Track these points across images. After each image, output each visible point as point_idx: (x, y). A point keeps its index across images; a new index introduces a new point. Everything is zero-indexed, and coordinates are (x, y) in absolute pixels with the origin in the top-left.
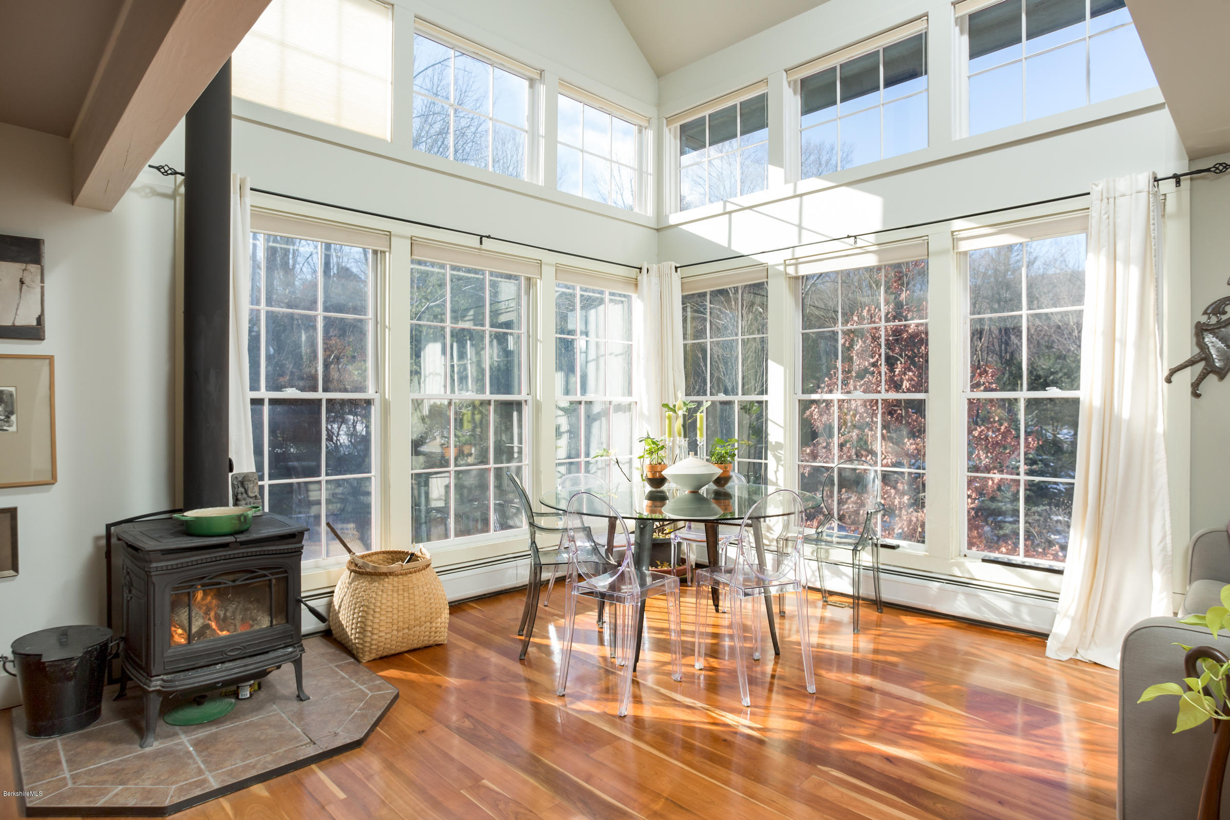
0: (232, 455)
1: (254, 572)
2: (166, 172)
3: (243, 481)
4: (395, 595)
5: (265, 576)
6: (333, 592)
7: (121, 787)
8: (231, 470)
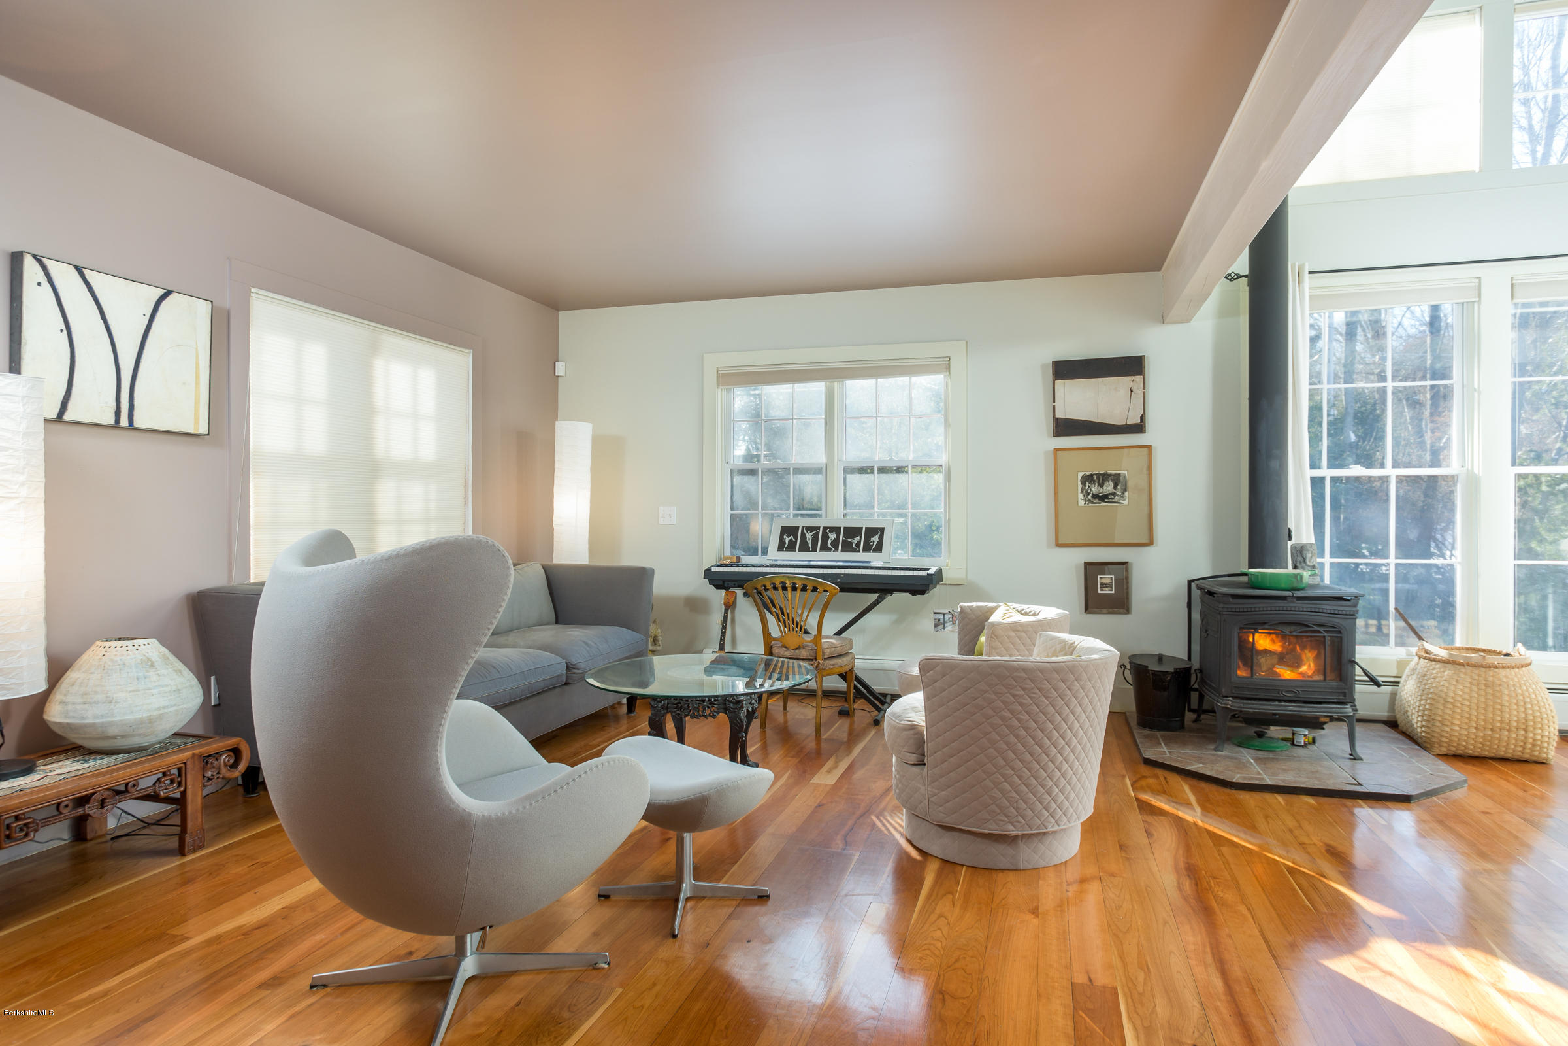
0: (1291, 524)
1: (1309, 626)
2: (1232, 278)
3: (1300, 551)
4: (1474, 688)
5: (1320, 632)
6: (1398, 682)
7: (1201, 765)
8: (1290, 538)
